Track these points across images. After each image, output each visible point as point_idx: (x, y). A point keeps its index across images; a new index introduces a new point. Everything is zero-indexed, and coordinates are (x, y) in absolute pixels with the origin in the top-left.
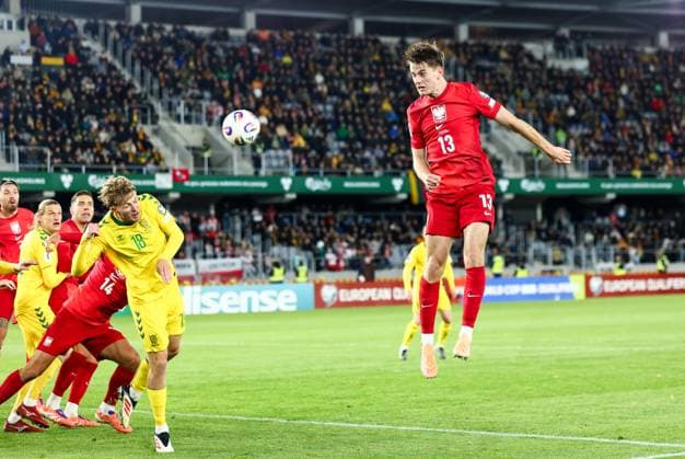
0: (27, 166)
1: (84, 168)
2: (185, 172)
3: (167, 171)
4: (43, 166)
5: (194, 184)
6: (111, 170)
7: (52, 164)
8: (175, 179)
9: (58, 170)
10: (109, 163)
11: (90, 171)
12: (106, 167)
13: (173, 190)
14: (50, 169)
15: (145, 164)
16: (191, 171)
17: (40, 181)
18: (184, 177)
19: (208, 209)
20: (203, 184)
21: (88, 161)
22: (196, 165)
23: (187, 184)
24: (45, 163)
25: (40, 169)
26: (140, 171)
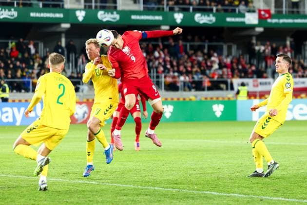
0: (149, 6)
1: (191, 8)
2: (268, 12)
3: (254, 11)
4: (161, 6)
5: (274, 21)
6: (211, 10)
7: (168, 5)
8: (261, 17)
9: (172, 9)
10: (210, 5)
11: (196, 10)
12: (208, 7)
13: (258, 26)
14: (166, 9)
15: (238, 6)
16: (273, 11)
17: (159, 18)
18: (267, 15)
19: (285, 40)
20: (281, 21)
21: (194, 3)
22: (276, 6)
23: (269, 20)
24: (163, 5)
25: (158, 9)
26: (234, 11)
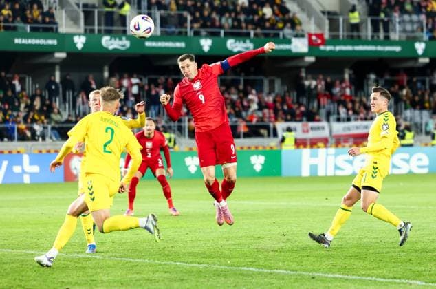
0: (167, 30)
1: (222, 32)
2: (320, 36)
3: (302, 36)
4: (183, 30)
5: (329, 48)
6: (248, 35)
7: (192, 28)
8: (311, 43)
9: (197, 34)
10: (247, 28)
11: (228, 35)
12: (244, 31)
13: (309, 54)
14: (190, 33)
15: (282, 29)
16: (326, 36)
17: (181, 45)
18: (319, 41)
19: (342, 73)
20: (338, 48)
21: (226, 25)
22: (331, 29)
23: (322, 48)
24: (186, 28)
25: (180, 33)
26: (277, 35)
